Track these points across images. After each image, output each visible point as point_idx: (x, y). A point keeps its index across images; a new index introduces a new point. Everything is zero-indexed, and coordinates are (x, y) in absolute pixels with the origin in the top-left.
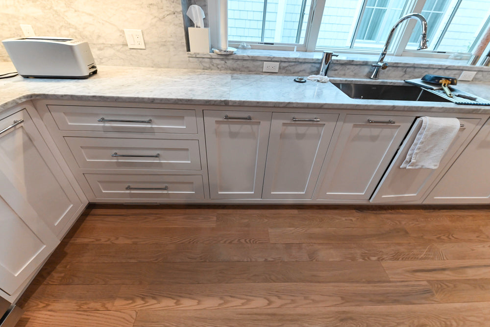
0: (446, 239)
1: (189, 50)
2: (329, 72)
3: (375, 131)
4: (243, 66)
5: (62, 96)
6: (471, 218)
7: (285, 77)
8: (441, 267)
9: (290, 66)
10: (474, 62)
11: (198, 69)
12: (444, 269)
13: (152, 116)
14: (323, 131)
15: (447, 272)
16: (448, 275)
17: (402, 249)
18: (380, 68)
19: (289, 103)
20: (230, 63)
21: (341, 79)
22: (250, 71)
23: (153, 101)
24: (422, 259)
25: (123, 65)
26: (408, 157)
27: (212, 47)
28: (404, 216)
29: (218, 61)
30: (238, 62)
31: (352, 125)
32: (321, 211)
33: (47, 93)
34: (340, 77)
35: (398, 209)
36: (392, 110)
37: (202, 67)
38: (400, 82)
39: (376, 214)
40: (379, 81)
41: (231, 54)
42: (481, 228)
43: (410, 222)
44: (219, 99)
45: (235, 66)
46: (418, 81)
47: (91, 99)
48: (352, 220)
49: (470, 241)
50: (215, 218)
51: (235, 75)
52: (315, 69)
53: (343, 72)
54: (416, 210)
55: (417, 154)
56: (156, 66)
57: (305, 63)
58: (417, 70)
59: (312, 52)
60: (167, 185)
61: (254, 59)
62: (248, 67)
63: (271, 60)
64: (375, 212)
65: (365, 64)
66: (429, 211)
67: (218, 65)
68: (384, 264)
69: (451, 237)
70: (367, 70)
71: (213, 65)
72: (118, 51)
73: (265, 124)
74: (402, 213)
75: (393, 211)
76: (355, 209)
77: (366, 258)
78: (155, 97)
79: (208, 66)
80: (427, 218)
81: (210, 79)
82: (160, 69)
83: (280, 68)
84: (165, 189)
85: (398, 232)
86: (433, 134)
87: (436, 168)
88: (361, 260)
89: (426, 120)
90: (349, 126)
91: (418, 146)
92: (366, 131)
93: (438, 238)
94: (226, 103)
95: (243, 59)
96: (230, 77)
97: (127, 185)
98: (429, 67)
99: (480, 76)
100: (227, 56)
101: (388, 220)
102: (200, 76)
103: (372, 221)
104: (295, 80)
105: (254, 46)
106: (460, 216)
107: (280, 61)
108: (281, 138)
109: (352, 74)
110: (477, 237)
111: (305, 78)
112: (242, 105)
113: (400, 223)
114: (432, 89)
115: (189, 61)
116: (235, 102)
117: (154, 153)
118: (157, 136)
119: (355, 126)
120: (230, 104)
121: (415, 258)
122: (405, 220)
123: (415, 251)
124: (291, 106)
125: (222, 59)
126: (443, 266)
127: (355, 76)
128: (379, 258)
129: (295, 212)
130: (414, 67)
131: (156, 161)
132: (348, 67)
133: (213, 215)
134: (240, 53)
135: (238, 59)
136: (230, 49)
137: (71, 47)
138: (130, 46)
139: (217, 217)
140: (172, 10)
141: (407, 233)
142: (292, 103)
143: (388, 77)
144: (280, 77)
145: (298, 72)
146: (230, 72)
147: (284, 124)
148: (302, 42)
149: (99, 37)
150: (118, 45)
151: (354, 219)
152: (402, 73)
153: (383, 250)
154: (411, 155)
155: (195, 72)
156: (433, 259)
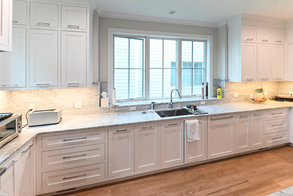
0: (221, 175)
1: (100, 106)
2: (154, 108)
3: (173, 128)
4: (122, 110)
5: (52, 132)
6: (231, 163)
7: (139, 112)
8: (220, 189)
9: (140, 107)
10: (203, 98)
11: (103, 113)
12: (221, 190)
13: (87, 135)
14: (154, 131)
15: (223, 191)
16: (223, 192)
17: (203, 185)
18: (172, 104)
19: (140, 122)
20: (116, 109)
21: (160, 110)
22: (124, 111)
23: (89, 129)
24: (212, 187)
25: (70, 115)
26: (188, 137)
27: (109, 104)
28: (203, 168)
29: (112, 109)
30: (120, 108)
31: (164, 127)
32: (165, 174)
33: (46, 132)
34: (159, 109)
35: (200, 166)
36: (175, 120)
37: (105, 112)
38: (180, 108)
39: (190, 170)
40: (173, 109)
41: (117, 106)
42: (235, 167)
43: (206, 171)
44: (115, 124)
45: (119, 110)
46: (185, 108)
47: (64, 131)
48: (180, 176)
49: (231, 174)
50: (110, 191)
51: (119, 114)
52: (149, 107)
53: (160, 107)
54: (208, 165)
55: (190, 135)
56: (86, 114)
57: (145, 106)
58: (185, 103)
59: (148, 100)
60: (86, 172)
61: (126, 107)
62: (124, 110)
63: (133, 106)
64: (190, 169)
65: (167, 103)
66: (213, 164)
67: (112, 110)
68: (196, 194)
69: (223, 174)
70: (168, 105)
71: (110, 111)
72: (70, 110)
73: (132, 131)
74: (202, 167)
75: (198, 167)
76: (181, 170)
77: (188, 193)
78: (90, 127)
79: (107, 111)
80: (212, 167)
81: (109, 117)
82: (87, 115)
83: (136, 109)
84: (85, 175)
85: (201, 177)
86: (192, 126)
87: (199, 139)
88: (185, 195)
89: (187, 121)
90: (163, 127)
91: (189, 131)
92: (170, 129)
93: (218, 176)
94: (117, 125)
95: (122, 107)
96: (117, 114)
97: (63, 177)
98: (189, 102)
99: (207, 102)
100: (116, 107)
101: (195, 172)
102: (105, 116)
103: (189, 174)
104: (142, 113)
105: (126, 101)
106: (226, 163)
107: (136, 106)
108: (139, 136)
109: (163, 107)
110: (234, 171)
111: (146, 111)
112: (123, 125)
113: (201, 172)
114: (189, 110)
115: (100, 110)
116: (120, 125)
117: (84, 153)
118: (87, 144)
119: (165, 127)
120: (119, 125)
121: (209, 188)
122: (203, 170)
123: (209, 184)
124: (141, 123)
125: (114, 108)
126: (221, 189)
127: (165, 108)
128: (193, 192)
129: (152, 178)
130: (184, 102)
131: (83, 158)
132: (161, 105)
133: (109, 189)
134: (121, 105)
135: (120, 107)
136: (117, 104)
137: (57, 113)
138: (76, 108)
139: (111, 190)
140: (96, 94)
141: (205, 176)
142: (141, 122)
143: (177, 107)
144: (137, 112)
145: (144, 109)
146: (117, 112)
147: (139, 130)
148: (144, 97)
149: (64, 106)
150: (71, 108)
151: (180, 175)
152: (181, 105)
153: (195, 187)
154: (189, 135)
155: (102, 114)
156: (216, 186)
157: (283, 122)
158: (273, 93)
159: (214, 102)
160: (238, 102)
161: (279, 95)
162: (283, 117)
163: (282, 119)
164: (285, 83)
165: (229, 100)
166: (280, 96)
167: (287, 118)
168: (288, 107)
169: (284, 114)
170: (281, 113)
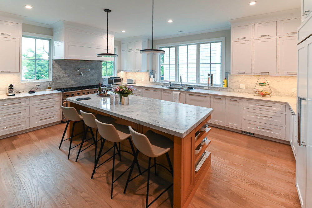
1: (150, 81)
9: (166, 84)
45: (156, 84)
61: (159, 83)
63: (162, 83)
79: (152, 84)
90: (162, 92)
91: (174, 97)
99: (209, 88)
138: (142, 80)
140: (148, 76)
159: (217, 89)
160: (245, 93)
165: (234, 90)
169: (276, 109)
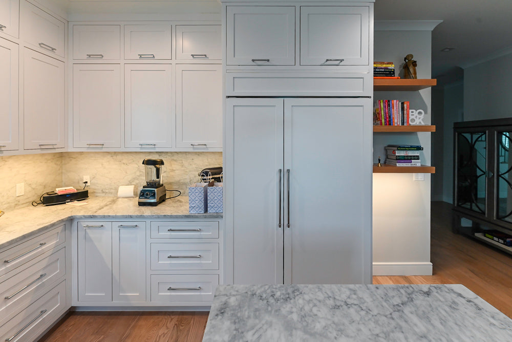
157: (52, 263)
158: (45, 187)
161: (57, 189)
162: (50, 253)
163: (47, 259)
164: (75, 158)
166: (59, 191)
167: (63, 249)
168: (62, 221)
169: (51, 244)
170: (41, 244)
